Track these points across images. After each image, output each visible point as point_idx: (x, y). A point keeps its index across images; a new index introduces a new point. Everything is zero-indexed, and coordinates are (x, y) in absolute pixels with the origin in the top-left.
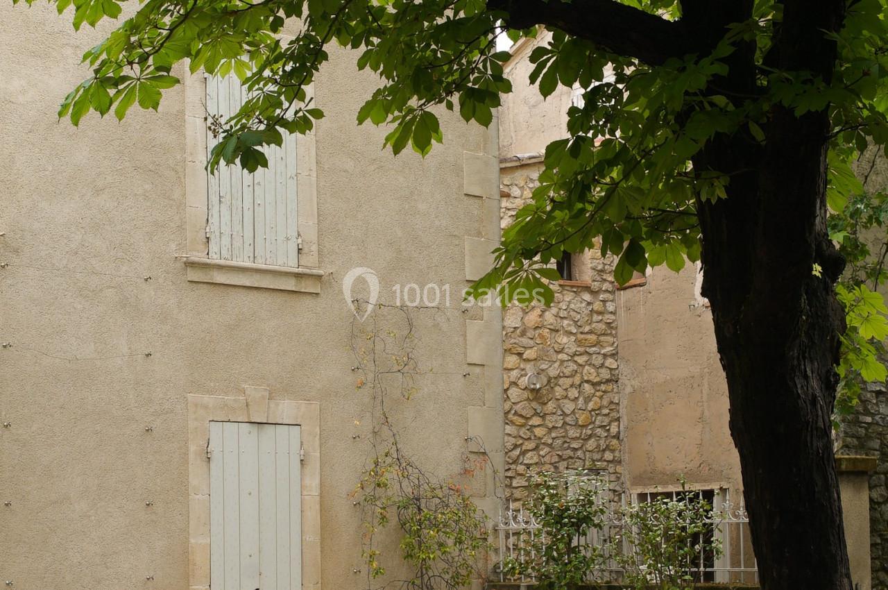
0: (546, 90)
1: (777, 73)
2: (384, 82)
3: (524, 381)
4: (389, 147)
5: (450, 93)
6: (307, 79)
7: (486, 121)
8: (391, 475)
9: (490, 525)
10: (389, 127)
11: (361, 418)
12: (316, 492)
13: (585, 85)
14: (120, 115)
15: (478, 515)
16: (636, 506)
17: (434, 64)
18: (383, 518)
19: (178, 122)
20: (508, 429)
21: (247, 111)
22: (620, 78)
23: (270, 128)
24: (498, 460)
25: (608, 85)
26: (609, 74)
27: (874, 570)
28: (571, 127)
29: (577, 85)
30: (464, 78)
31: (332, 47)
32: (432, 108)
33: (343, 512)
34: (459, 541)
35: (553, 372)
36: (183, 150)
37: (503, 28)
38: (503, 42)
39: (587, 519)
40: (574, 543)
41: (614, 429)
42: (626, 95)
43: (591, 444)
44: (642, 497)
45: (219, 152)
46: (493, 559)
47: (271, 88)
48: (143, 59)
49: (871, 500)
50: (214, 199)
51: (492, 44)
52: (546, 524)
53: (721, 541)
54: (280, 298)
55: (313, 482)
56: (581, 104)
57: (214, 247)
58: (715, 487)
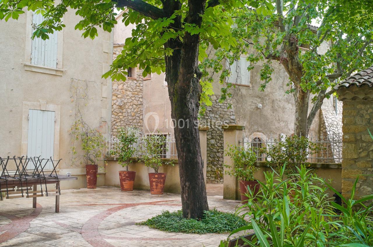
0: (127, 24)
1: (187, 24)
2: (82, 19)
3: (117, 103)
4: (83, 36)
5: (100, 23)
6: (61, 16)
7: (110, 31)
8: (80, 126)
9: (107, 141)
10: (83, 31)
11: (72, 110)
12: (59, 130)
13: (137, 24)
14: (6, 20)
15: (103, 138)
16: (146, 137)
17: (96, 15)
18: (77, 138)
19: (24, 26)
20: (113, 116)
21: (44, 23)
22: (146, 22)
23: (50, 28)
24: (109, 123)
25: (143, 24)
26: (143, 21)
27: (207, 157)
28: (133, 34)
29: (135, 23)
30: (104, 19)
31: (69, 8)
32: (95, 26)
33: (66, 136)
34: (98, 145)
35: (125, 101)
36: (25, 34)
37: (116, 7)
38: (115, 10)
39: (133, 140)
40: (129, 146)
41: (141, 117)
42: (148, 27)
43: (135, 121)
44: (148, 135)
45: (35, 34)
46: (107, 150)
47: (51, 18)
48: (14, 5)
49: (207, 138)
50: (33, 48)
51: (112, 10)
52: (122, 141)
53: (168, 147)
54: (51, 77)
55: (58, 128)
56: (135, 28)
57: (33, 61)
58: (167, 133)
